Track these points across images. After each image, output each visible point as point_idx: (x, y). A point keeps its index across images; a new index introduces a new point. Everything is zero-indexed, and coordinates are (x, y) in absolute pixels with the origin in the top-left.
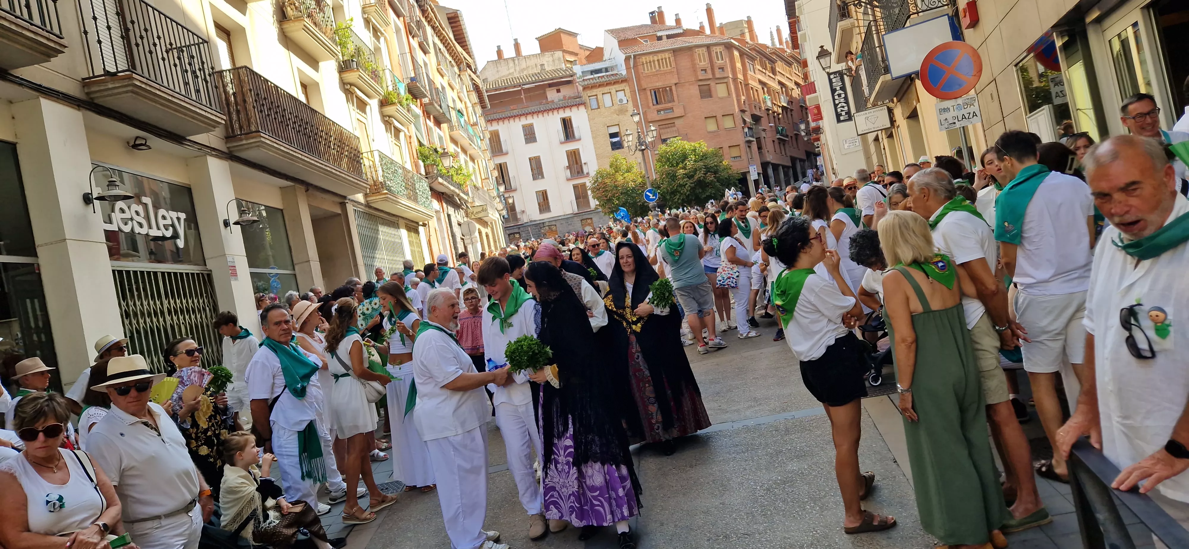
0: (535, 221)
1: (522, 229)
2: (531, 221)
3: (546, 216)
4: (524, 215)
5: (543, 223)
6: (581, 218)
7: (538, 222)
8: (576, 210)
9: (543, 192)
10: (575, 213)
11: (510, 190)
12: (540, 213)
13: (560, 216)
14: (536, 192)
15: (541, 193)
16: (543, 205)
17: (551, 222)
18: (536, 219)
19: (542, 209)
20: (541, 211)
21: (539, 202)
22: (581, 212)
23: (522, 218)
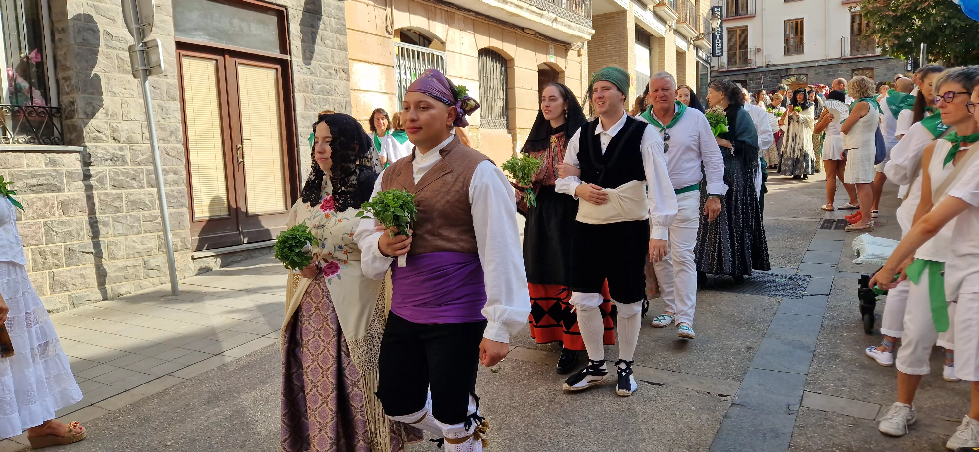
0: (774, 65)
1: (751, 76)
2: (768, 66)
3: (795, 59)
4: (759, 56)
5: (787, 70)
6: (853, 67)
7: (779, 68)
8: (847, 53)
9: (797, 22)
10: (844, 58)
11: (744, 16)
12: (785, 55)
13: (817, 61)
14: (785, 21)
15: (794, 22)
16: (792, 42)
17: (800, 70)
18: (776, 63)
19: (790, 47)
20: (787, 51)
21: (788, 36)
22: (855, 56)
23: (754, 60)
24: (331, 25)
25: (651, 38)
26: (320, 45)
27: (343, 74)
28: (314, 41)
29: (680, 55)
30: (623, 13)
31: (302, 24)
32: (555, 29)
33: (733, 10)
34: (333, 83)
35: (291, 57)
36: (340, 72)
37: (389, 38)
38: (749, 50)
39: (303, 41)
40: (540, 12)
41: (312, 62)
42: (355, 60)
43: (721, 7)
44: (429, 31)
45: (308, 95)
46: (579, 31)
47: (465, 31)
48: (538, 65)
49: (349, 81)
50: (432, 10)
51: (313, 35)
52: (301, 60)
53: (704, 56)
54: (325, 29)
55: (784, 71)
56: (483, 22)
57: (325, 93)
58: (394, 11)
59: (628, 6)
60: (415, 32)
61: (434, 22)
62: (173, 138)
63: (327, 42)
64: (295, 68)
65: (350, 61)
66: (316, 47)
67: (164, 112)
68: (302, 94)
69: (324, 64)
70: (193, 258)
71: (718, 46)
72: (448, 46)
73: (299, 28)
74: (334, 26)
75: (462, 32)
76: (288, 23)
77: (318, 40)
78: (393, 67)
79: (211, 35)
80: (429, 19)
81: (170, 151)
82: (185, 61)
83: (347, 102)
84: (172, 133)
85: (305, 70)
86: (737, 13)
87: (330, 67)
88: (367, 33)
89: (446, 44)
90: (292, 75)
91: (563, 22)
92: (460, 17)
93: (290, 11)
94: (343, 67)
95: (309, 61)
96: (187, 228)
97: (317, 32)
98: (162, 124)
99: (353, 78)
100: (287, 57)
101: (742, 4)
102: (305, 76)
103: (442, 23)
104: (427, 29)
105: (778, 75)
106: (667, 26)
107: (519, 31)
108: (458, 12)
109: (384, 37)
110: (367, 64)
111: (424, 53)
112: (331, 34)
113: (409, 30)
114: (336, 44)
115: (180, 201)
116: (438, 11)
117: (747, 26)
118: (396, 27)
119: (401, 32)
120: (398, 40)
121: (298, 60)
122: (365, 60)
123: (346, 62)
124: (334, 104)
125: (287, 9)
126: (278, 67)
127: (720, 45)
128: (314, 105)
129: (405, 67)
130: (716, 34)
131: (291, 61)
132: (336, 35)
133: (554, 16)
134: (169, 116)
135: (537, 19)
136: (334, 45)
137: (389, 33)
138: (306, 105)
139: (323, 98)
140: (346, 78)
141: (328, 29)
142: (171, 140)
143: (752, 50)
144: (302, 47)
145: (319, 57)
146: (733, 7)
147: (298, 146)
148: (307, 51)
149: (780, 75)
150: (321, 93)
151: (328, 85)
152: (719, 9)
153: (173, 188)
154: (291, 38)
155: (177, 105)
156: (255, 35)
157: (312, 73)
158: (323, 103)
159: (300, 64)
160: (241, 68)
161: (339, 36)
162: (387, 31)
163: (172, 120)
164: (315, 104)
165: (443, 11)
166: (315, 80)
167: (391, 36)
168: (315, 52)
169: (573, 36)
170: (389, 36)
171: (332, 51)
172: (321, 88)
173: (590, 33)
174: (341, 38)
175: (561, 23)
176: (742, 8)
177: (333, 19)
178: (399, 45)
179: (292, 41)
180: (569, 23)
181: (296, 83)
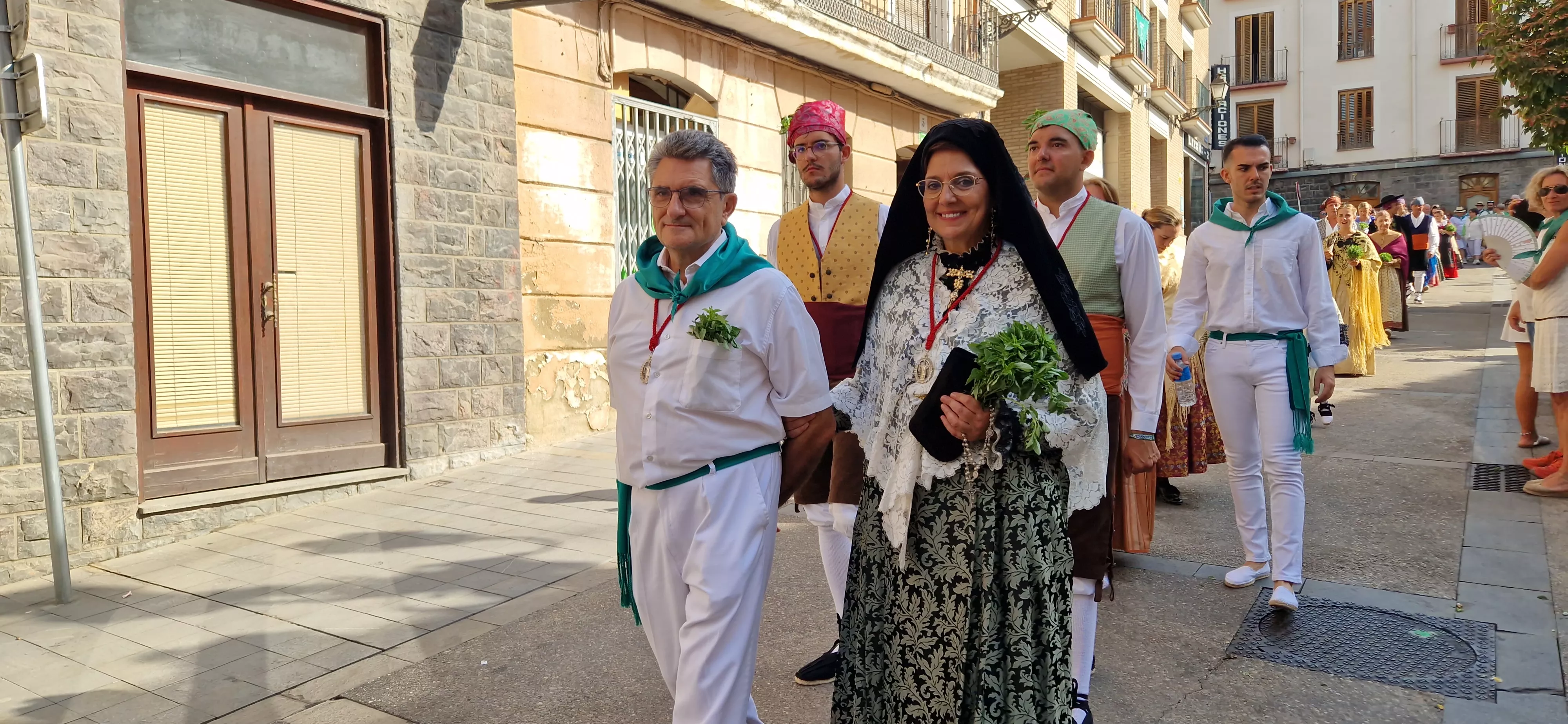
0: (1319, 167)
1: (1278, 184)
2: (1309, 167)
3: (1356, 157)
4: (1292, 150)
5: (1342, 175)
6: (1462, 171)
7: (1328, 171)
8: (1450, 147)
9: (1360, 95)
10: (1445, 155)
11: (1266, 84)
12: (1339, 149)
13: (1397, 161)
14: (1339, 92)
15: (1356, 95)
16: (1352, 128)
17: (1365, 175)
18: (1323, 163)
19: (1347, 135)
20: (1343, 143)
21: (1344, 119)
22: (1465, 154)
23: (1284, 158)
24: (480, 57)
25: (1106, 113)
26: (454, 94)
27: (502, 150)
28: (442, 85)
29: (1157, 145)
30: (1057, 66)
31: (418, 51)
32: (928, 85)
33: (1247, 74)
34: (481, 167)
35: (389, 115)
36: (496, 147)
37: (603, 87)
38: (1276, 141)
39: (418, 84)
40: (902, 52)
41: (438, 125)
42: (530, 125)
43: (1228, 67)
44: (685, 78)
45: (425, 188)
46: (974, 91)
47: (757, 82)
48: (897, 151)
49: (515, 164)
50: (692, 41)
51: (441, 73)
52: (414, 120)
53: (1199, 149)
54: (468, 64)
55: (1338, 177)
56: (792, 68)
57: (462, 186)
58: (616, 38)
59: (1065, 54)
60: (658, 81)
61: (696, 64)
62: (108, 266)
63: (472, 88)
64: (399, 135)
65: (519, 127)
66: (447, 98)
67: (87, 213)
68: (411, 187)
69: (460, 130)
70: (141, 515)
71: (1222, 133)
72: (723, 109)
73: (411, 60)
74: (487, 58)
75: (751, 84)
76: (387, 49)
77: (452, 83)
78: (610, 142)
79: (217, 64)
80: (685, 57)
81: (97, 293)
82: (151, 114)
83: (508, 205)
84: (104, 256)
85: (419, 138)
86: (1255, 78)
87: (476, 137)
88: (558, 76)
89: (720, 104)
90: (391, 148)
91: (943, 74)
92: (747, 55)
93: (393, 26)
94: (503, 138)
95: (430, 124)
96: (131, 451)
97: (450, 70)
98: (81, 238)
99: (525, 159)
100: (383, 114)
101: (1264, 63)
102: (421, 153)
103: (713, 66)
104: (682, 75)
105: (1327, 184)
106: (1134, 93)
107: (862, 88)
108: (744, 47)
109: (593, 85)
110: (556, 134)
111: (675, 118)
112: (479, 74)
113: (648, 76)
114: (490, 95)
115: (115, 396)
116: (705, 44)
117: (1273, 101)
118: (618, 68)
119: (631, 80)
120: (626, 93)
121: (405, 119)
122: (552, 127)
123: (511, 129)
124: (481, 208)
125: (385, 22)
126: (365, 133)
127: (1225, 131)
128: (436, 209)
129: (634, 143)
130: (1219, 111)
131: (390, 121)
132: (490, 77)
133: (927, 61)
134: (99, 221)
135: (896, 65)
136: (485, 95)
137: (604, 78)
138: (418, 207)
139: (457, 195)
140: (509, 159)
141: (475, 64)
142: (101, 270)
143: (1280, 140)
144: (416, 95)
145: (451, 117)
146: (1247, 68)
147: (397, 287)
148: (426, 104)
149: (1330, 183)
150: (453, 185)
151: (468, 171)
152: (1225, 70)
153: (100, 370)
154: (392, 77)
155: (121, 200)
156: (315, 69)
157: (434, 147)
158: (457, 206)
159: (408, 128)
160: (279, 133)
161: (497, 79)
162: (600, 74)
163: (107, 230)
164: (439, 206)
165: (714, 44)
166: (443, 160)
167: (608, 85)
168: (444, 106)
169: (963, 100)
170: (602, 84)
171: (480, 106)
172: (453, 175)
173: (995, 96)
174: (502, 82)
175: (939, 75)
176: (1264, 70)
177: (485, 46)
178: (624, 102)
179: (393, 83)
180: (956, 75)
181: (397, 166)
